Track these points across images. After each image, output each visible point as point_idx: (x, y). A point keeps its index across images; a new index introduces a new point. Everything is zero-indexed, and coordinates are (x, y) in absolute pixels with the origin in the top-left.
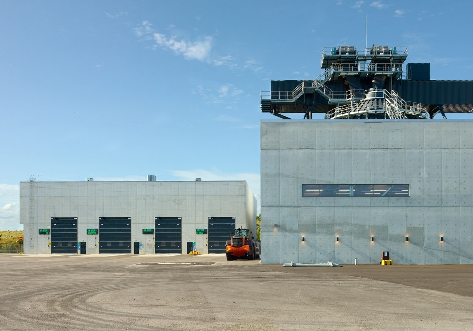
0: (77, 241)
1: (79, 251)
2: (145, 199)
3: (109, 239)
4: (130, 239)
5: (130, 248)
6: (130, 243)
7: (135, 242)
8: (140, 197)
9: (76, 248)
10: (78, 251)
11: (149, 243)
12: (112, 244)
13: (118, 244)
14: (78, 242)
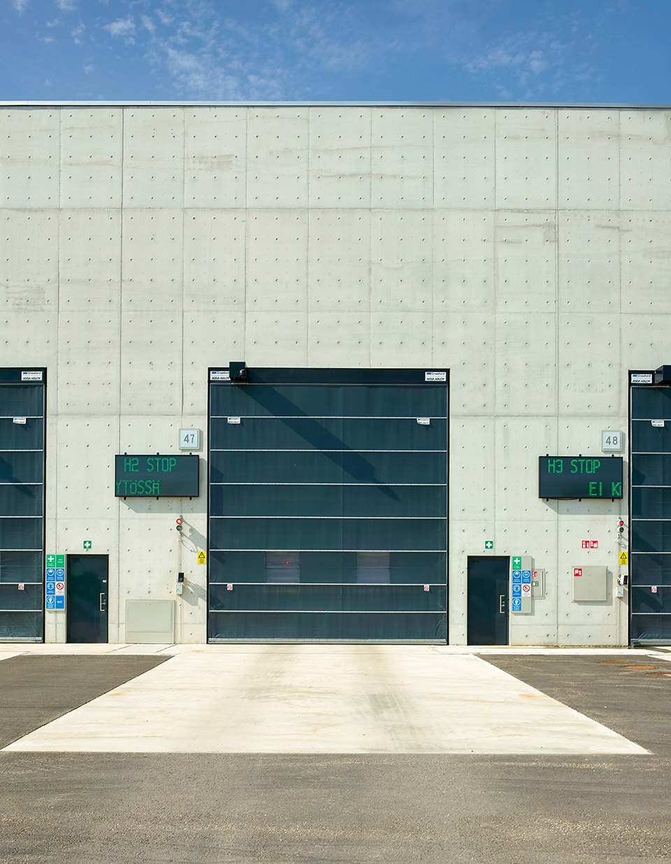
0: (40, 541)
1: (56, 621)
2: (552, 233)
3: (285, 533)
4: (439, 531)
5: (442, 596)
6: (438, 566)
7: (480, 551)
8: (518, 219)
9: (37, 595)
10: (49, 617)
11: (584, 558)
12: (308, 566)
13: (349, 565)
14: (50, 550)
